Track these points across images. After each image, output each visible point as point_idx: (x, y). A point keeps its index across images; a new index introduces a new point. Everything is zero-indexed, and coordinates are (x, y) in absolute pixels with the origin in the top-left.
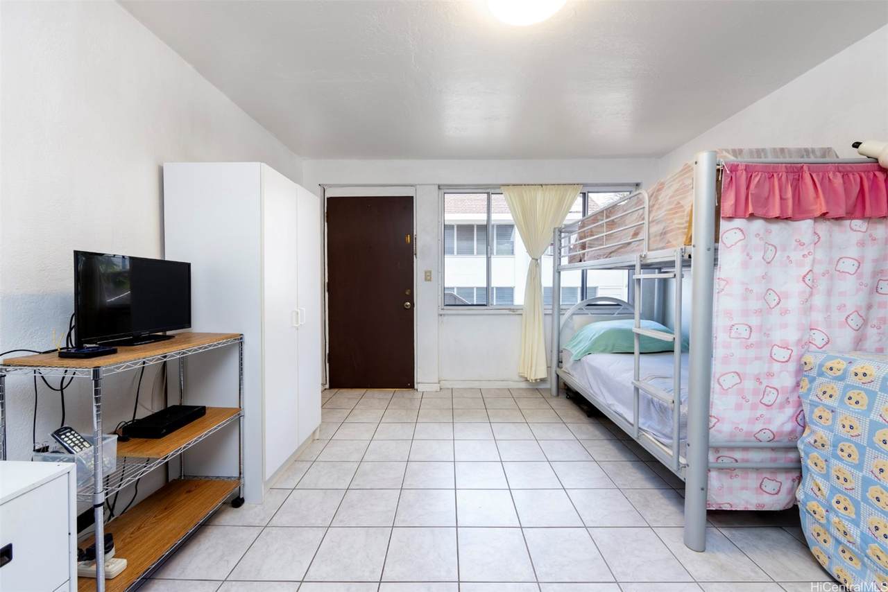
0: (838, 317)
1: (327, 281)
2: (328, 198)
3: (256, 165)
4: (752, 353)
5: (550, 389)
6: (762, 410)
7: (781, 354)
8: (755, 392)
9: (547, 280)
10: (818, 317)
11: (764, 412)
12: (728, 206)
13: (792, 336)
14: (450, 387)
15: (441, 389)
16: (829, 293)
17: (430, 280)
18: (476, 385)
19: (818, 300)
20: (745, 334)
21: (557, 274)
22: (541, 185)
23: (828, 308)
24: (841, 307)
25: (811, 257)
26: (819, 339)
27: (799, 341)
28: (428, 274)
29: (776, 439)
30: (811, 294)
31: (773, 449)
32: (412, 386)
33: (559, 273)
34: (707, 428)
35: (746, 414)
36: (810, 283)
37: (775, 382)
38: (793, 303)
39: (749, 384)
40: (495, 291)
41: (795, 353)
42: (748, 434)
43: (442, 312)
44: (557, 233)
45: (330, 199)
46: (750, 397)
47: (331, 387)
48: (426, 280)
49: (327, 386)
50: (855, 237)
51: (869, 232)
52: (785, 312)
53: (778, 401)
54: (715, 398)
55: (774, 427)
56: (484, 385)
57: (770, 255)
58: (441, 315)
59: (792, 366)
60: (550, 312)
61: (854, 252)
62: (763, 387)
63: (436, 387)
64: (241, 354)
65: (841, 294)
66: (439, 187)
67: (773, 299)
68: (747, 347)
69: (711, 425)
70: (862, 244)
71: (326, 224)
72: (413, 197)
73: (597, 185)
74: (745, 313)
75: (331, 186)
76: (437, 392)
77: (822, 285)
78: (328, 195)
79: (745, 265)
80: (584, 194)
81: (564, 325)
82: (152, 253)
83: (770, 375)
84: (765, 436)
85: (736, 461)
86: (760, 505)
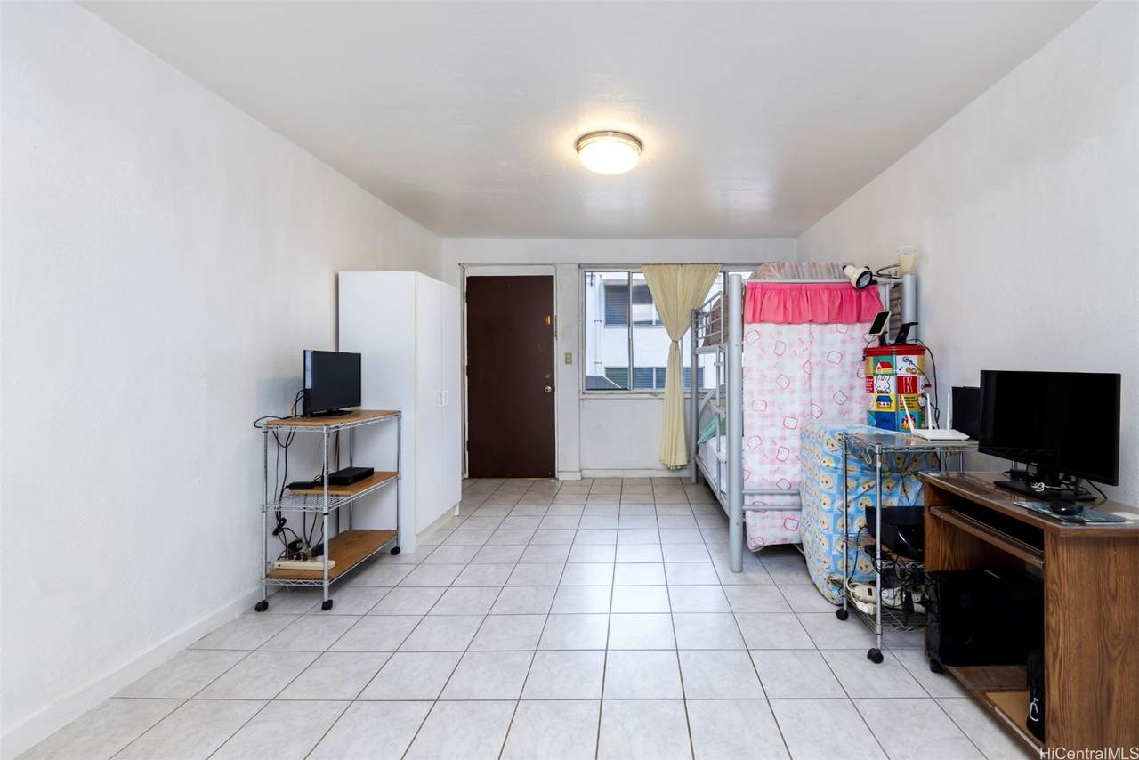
0: (827, 395)
1: (466, 364)
2: (468, 278)
3: (411, 275)
4: (767, 422)
5: (690, 478)
6: (778, 465)
7: (791, 423)
8: (772, 451)
9: (687, 362)
10: (815, 395)
11: (780, 465)
12: (748, 315)
13: (797, 409)
14: (592, 476)
15: (582, 478)
16: (822, 377)
17: (570, 363)
18: (619, 474)
19: (815, 382)
20: (763, 408)
21: (694, 357)
22: (681, 264)
23: (821, 388)
24: (831, 388)
25: (807, 352)
26: (816, 411)
27: (803, 412)
28: (569, 356)
29: (793, 487)
30: (810, 378)
31: (792, 495)
32: (553, 476)
33: (697, 356)
34: (742, 481)
35: (767, 467)
36: (808, 371)
37: (787, 444)
38: (797, 385)
39: (767, 445)
40: (654, 372)
41: (800, 422)
42: (771, 483)
43: (582, 397)
44: (694, 316)
45: (471, 279)
46: (768, 455)
47: (470, 476)
48: (567, 363)
49: (467, 476)
50: (840, 337)
51: (849, 333)
52: (792, 392)
53: (790, 457)
54: (746, 455)
55: (789, 477)
56: (628, 474)
57: (781, 349)
58: (582, 399)
59: (797, 432)
60: (689, 396)
61: (838, 347)
62: (777, 447)
63: (577, 476)
64: (399, 428)
65: (832, 378)
66: (579, 266)
67: (784, 382)
68: (763, 417)
69: (746, 477)
70: (844, 342)
71: (466, 304)
72: (553, 276)
73: (736, 264)
74: (761, 392)
75: (470, 265)
76: (578, 480)
77: (817, 372)
78: (468, 274)
79: (760, 358)
80: (724, 273)
81: (704, 409)
82: (329, 347)
83: (784, 438)
84: (785, 486)
85: (765, 504)
86: (783, 539)
